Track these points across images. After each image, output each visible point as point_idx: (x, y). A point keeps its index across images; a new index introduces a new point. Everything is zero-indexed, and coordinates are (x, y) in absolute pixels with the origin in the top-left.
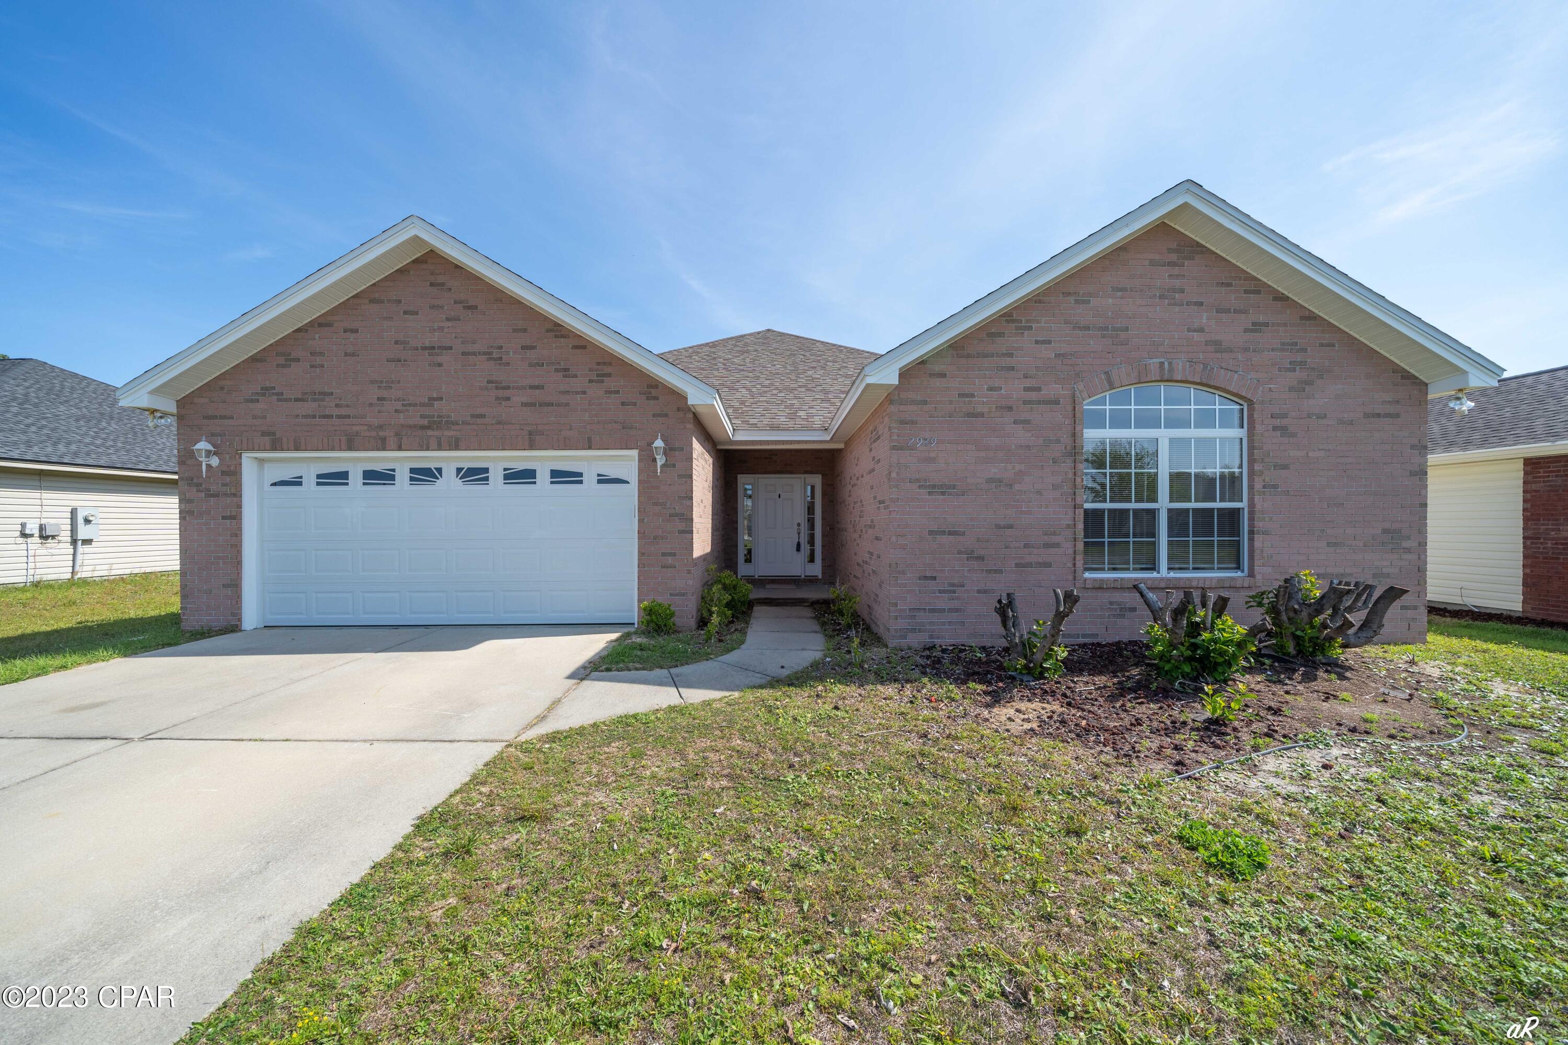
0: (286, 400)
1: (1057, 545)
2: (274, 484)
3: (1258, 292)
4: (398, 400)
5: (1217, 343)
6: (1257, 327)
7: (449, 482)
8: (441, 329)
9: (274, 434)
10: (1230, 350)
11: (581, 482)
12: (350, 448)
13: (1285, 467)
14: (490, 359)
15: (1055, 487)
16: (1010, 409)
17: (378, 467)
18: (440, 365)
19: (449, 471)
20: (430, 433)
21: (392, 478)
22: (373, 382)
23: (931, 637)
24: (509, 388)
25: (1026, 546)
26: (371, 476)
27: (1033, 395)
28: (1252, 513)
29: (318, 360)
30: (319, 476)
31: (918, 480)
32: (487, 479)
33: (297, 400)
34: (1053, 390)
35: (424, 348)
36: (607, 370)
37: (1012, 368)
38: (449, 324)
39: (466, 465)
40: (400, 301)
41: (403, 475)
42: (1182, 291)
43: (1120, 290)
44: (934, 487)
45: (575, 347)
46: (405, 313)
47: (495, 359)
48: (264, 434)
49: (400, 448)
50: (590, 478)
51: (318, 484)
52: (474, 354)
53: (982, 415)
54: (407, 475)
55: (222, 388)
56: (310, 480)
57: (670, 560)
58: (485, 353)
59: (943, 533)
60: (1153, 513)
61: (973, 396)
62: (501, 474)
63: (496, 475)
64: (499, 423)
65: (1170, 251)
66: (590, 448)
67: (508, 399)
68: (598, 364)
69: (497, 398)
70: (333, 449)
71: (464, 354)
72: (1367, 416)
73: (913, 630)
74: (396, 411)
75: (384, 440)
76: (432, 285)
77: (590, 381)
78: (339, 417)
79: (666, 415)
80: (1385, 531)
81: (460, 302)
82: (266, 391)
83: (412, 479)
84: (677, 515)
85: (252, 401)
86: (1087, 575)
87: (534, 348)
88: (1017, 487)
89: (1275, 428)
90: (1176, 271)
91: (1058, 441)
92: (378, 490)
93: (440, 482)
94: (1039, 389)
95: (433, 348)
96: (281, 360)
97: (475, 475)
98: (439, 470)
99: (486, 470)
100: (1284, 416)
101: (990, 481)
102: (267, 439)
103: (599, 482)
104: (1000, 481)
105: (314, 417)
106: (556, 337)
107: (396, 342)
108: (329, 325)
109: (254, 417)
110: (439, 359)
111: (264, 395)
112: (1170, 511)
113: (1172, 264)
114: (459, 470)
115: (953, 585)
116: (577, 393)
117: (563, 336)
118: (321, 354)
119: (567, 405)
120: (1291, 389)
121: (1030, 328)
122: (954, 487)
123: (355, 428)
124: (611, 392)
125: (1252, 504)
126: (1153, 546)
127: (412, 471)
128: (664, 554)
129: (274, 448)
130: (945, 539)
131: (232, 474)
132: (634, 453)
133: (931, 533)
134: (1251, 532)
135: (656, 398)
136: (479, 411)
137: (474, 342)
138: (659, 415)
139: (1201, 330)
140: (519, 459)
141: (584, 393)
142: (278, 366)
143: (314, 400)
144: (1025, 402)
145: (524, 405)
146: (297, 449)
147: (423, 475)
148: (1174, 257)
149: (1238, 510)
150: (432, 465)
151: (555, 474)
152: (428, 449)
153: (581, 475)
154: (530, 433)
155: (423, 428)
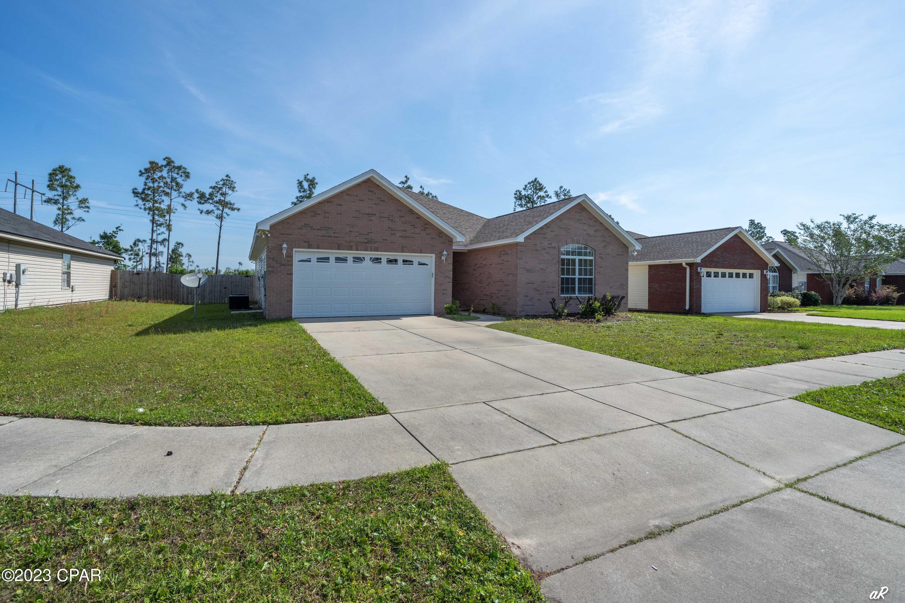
0: (314, 229)
1: (555, 287)
2: (299, 261)
3: (597, 222)
4: (357, 232)
5: (588, 234)
6: (596, 231)
7: (367, 263)
8: (372, 207)
9: (309, 242)
10: (591, 236)
11: (412, 264)
12: (338, 249)
13: (602, 267)
14: (389, 220)
15: (555, 271)
16: (545, 249)
17: (341, 256)
18: (371, 220)
19: (367, 259)
20: (368, 245)
21: (346, 260)
22: (347, 225)
23: (527, 313)
24: (395, 230)
25: (548, 287)
26: (338, 259)
27: (550, 246)
28: (595, 279)
29: (327, 215)
30: (318, 259)
31: (524, 268)
32: (381, 262)
33: (318, 230)
34: (554, 244)
35: (366, 214)
36: (427, 226)
37: (546, 238)
38: (375, 206)
39: (374, 257)
40: (358, 196)
41: (350, 259)
42: (581, 220)
43: (569, 218)
44: (528, 270)
45: (417, 218)
46: (359, 200)
47: (391, 220)
48: (305, 242)
49: (357, 250)
50: (415, 263)
51: (317, 262)
52: (383, 217)
53: (538, 250)
54: (352, 259)
55: (288, 223)
56: (314, 260)
57: (445, 292)
58: (387, 218)
59: (530, 283)
60: (574, 278)
61: (537, 245)
62: (386, 260)
63: (384, 261)
64: (392, 243)
65: (579, 209)
66: (421, 253)
67: (395, 234)
68: (424, 224)
69: (391, 234)
70: (332, 249)
71: (380, 217)
72: (617, 255)
73: (522, 311)
74: (356, 236)
75: (351, 246)
76: (369, 191)
77: (422, 230)
78: (334, 237)
79: (445, 243)
80: (621, 284)
81: (379, 198)
82: (306, 225)
83: (354, 261)
84: (447, 277)
85: (300, 229)
86: (562, 295)
87: (404, 217)
88: (546, 271)
89: (600, 257)
90: (580, 214)
91: (555, 259)
92: (341, 265)
93: (364, 262)
94: (551, 244)
95: (369, 214)
96: (313, 214)
97: (377, 260)
98: (364, 258)
99: (381, 259)
100: (601, 254)
101: (540, 269)
102: (306, 244)
103: (419, 264)
104: (543, 269)
105: (325, 236)
106: (411, 214)
107: (356, 211)
108: (331, 202)
109: (301, 235)
110: (371, 218)
111: (305, 227)
112: (578, 278)
113: (580, 213)
114: (371, 258)
115: (531, 298)
116: (417, 234)
117: (413, 214)
118: (328, 213)
119: (414, 238)
120: (603, 247)
121: (549, 227)
122: (532, 270)
123: (341, 242)
124: (428, 234)
125: (595, 277)
126: (574, 288)
127: (354, 258)
128: (443, 290)
129: (309, 248)
130: (530, 285)
131: (290, 256)
132: (434, 255)
133: (527, 283)
134: (595, 284)
135: (442, 237)
136: (385, 238)
137: (384, 213)
138: (443, 243)
139: (585, 231)
140: (392, 255)
141: (420, 234)
142: (311, 216)
143: (325, 230)
144: (548, 247)
145: (400, 237)
146: (318, 248)
147: (358, 260)
148: (580, 211)
149: (592, 278)
150: (361, 256)
151: (404, 261)
152: (367, 251)
153: (413, 262)
154: (402, 247)
155: (365, 243)
